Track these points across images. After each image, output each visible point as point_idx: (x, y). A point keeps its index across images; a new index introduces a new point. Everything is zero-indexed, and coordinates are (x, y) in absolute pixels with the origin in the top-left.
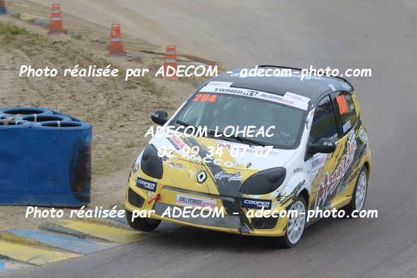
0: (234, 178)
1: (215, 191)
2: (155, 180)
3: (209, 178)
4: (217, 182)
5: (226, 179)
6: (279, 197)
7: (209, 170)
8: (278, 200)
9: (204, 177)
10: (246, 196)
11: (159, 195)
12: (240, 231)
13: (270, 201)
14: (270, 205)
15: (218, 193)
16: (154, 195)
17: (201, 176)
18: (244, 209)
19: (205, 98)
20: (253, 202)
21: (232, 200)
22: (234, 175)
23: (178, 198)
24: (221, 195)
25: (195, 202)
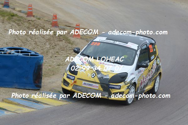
2: (74, 76)
3: (96, 76)
12: (108, 98)
14: (120, 87)
15: (99, 82)
18: (110, 89)
20: (113, 86)
23: (83, 83)
24: (101, 83)
25: (90, 85)
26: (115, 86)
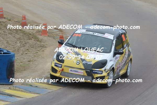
0: (89, 63)
1: (83, 67)
2: (61, 64)
3: (81, 63)
4: (84, 65)
5: (87, 63)
6: (105, 70)
7: (81, 60)
8: (105, 71)
9: (79, 62)
10: (94, 69)
11: (63, 69)
12: (92, 82)
13: (102, 71)
14: (102, 72)
15: (84, 68)
16: (61, 69)
17: (78, 62)
18: (93, 74)
19: (77, 35)
20: (96, 72)
21: (89, 71)
22: (89, 62)
23: (70, 70)
24: (85, 69)
25: (76, 71)
26: (98, 72)
